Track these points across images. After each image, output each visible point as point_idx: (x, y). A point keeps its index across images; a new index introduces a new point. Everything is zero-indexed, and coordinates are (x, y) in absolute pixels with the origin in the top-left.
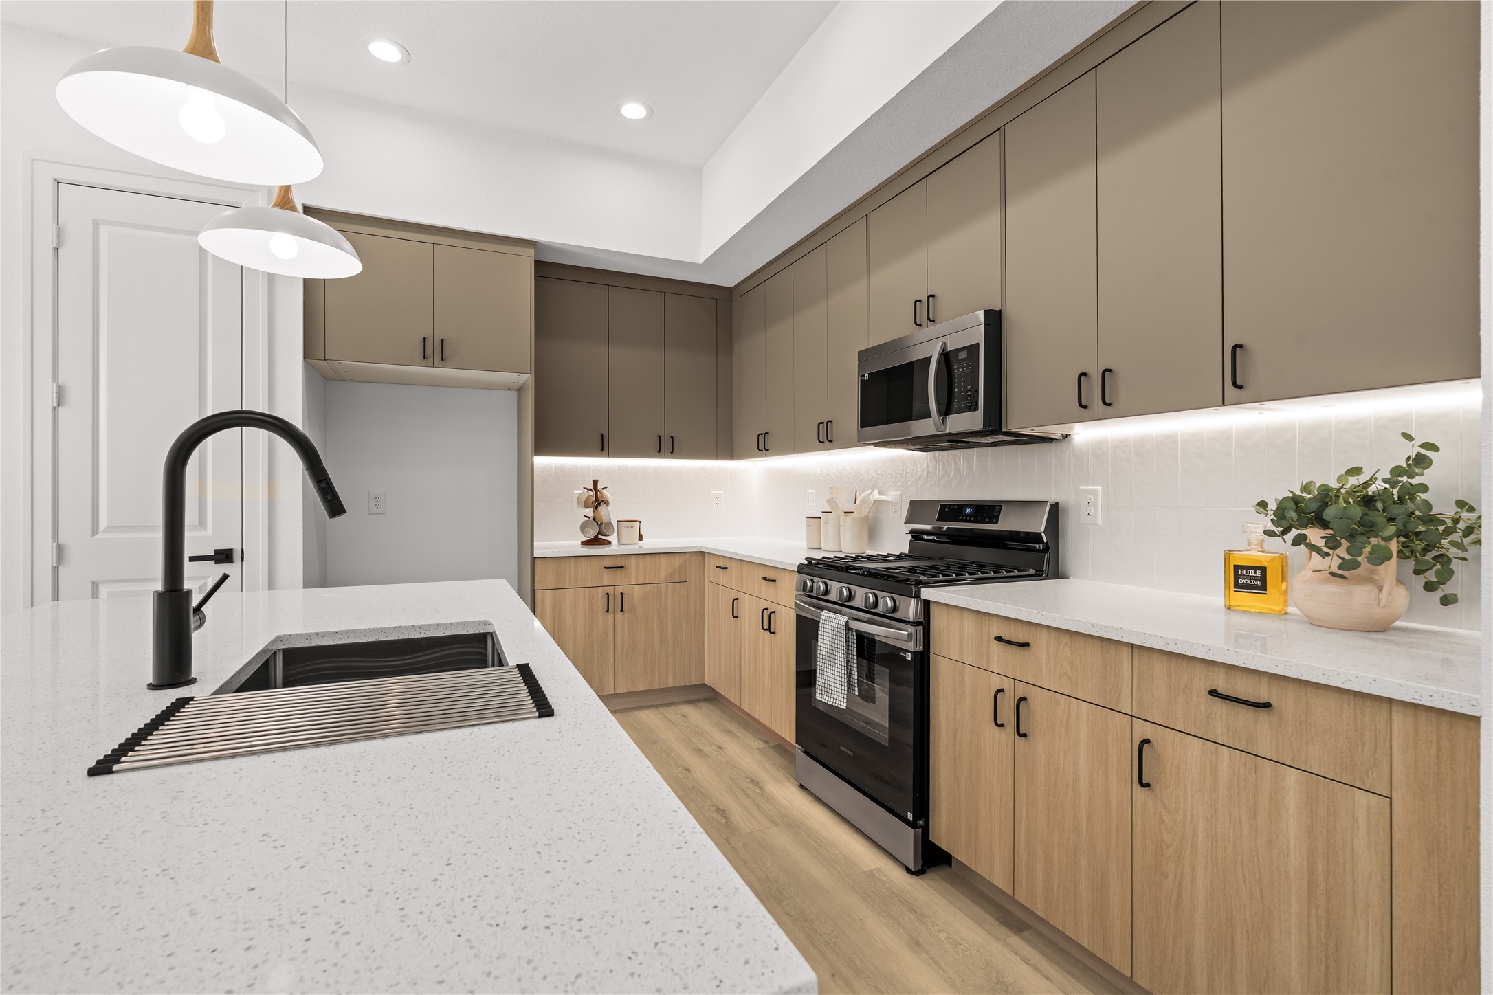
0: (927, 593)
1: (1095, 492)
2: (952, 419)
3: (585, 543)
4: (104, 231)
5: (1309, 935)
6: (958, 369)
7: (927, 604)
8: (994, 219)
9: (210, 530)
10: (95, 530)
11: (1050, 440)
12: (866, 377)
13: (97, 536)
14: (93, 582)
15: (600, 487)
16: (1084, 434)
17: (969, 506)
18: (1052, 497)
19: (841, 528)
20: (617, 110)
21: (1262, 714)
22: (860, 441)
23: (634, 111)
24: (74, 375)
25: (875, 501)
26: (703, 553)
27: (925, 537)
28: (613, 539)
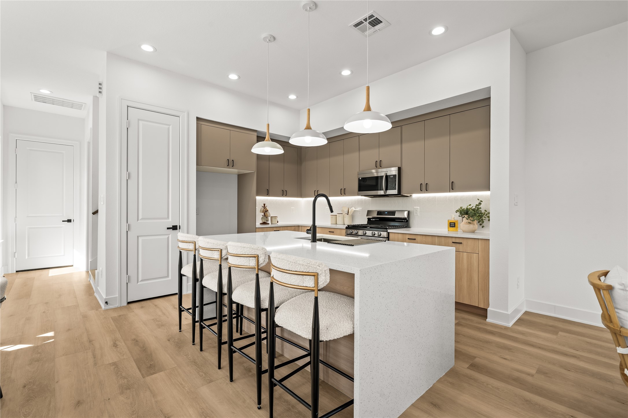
0: (389, 231)
1: (418, 208)
2: (388, 191)
3: (261, 224)
4: (141, 123)
5: (467, 278)
6: (390, 180)
7: (389, 233)
8: (399, 146)
9: (170, 219)
10: (138, 220)
11: (408, 196)
12: (360, 179)
13: (138, 221)
14: (137, 236)
15: (266, 206)
16: (415, 196)
17: (386, 212)
18: (408, 210)
19: (345, 218)
20: (288, 97)
21: (461, 245)
22: (358, 195)
23: (292, 97)
24: (132, 169)
25: (354, 211)
26: (299, 226)
27: (371, 220)
28: (269, 222)
